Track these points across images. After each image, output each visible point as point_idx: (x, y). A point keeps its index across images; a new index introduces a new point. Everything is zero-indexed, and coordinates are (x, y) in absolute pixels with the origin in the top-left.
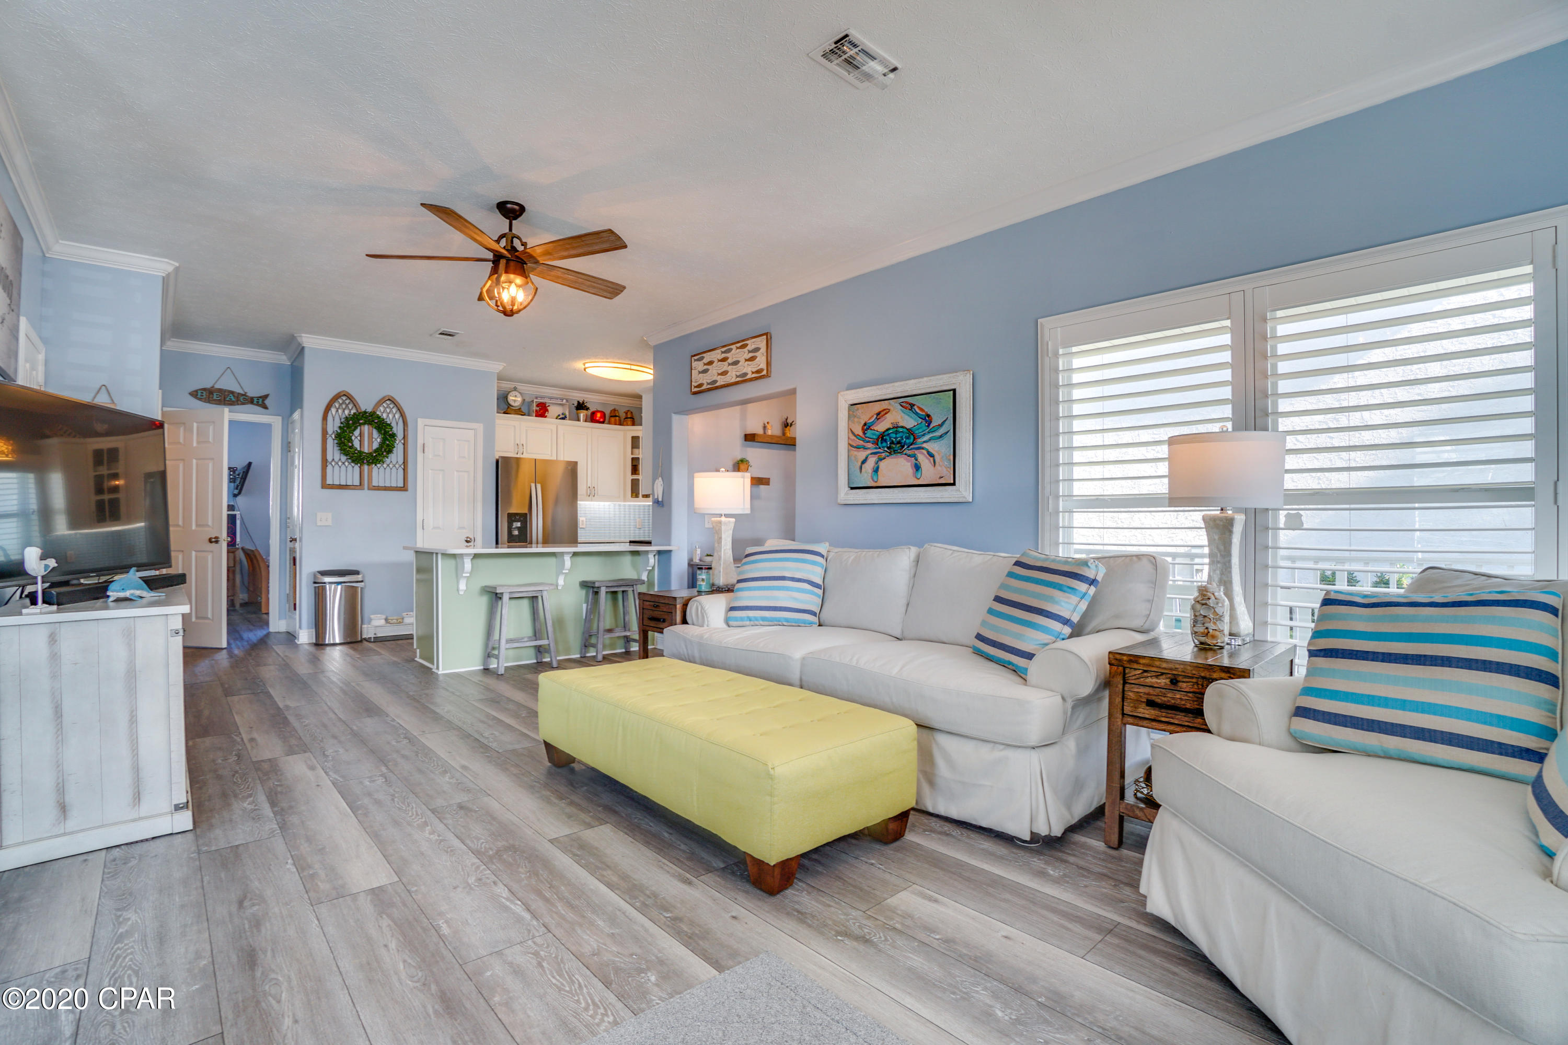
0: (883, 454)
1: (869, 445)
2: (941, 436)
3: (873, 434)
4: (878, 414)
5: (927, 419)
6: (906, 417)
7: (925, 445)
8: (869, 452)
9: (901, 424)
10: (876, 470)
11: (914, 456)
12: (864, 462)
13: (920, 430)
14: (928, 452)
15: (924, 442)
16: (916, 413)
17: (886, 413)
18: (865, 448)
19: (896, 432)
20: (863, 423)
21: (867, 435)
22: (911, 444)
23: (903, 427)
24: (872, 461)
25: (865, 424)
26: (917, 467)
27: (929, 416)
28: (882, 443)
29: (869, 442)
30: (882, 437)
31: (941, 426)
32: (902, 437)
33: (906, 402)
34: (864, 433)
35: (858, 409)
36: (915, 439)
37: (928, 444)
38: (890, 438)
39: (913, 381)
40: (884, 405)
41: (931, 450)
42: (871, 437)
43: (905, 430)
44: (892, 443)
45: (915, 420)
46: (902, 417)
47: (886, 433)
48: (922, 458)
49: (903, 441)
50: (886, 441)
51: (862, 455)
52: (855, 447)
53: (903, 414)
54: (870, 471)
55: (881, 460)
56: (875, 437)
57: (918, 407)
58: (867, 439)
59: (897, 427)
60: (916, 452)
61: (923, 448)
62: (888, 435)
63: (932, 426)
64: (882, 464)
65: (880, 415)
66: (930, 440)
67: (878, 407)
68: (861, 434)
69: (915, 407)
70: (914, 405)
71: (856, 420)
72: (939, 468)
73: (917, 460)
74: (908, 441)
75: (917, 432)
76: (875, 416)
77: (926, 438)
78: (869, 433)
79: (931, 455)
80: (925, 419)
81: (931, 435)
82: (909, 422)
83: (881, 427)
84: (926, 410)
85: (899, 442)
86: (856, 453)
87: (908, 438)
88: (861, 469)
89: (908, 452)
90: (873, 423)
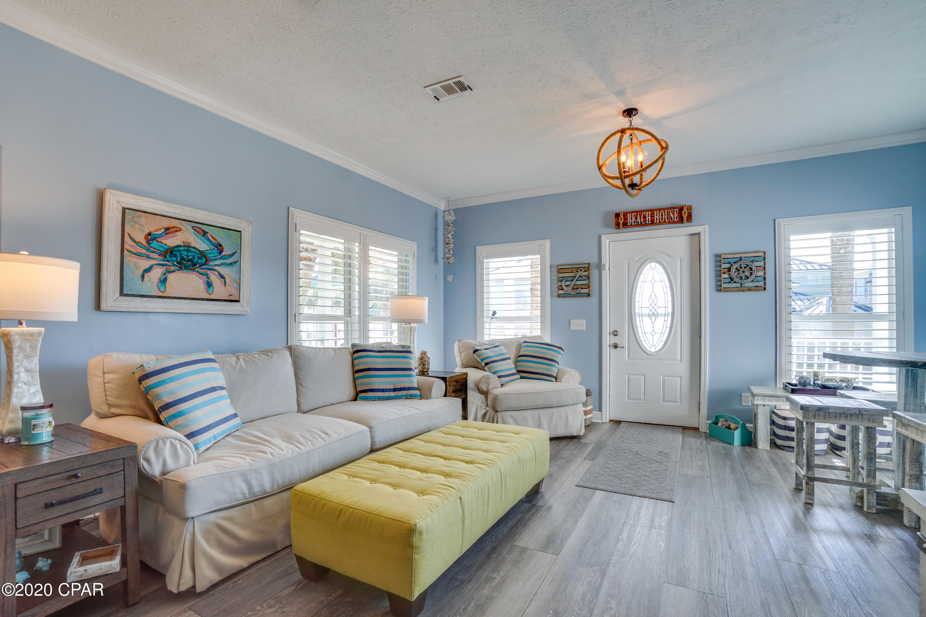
0: (173, 268)
1: (155, 256)
2: (231, 264)
3: (161, 247)
4: (167, 229)
5: (220, 248)
6: (199, 240)
7: (216, 268)
8: (155, 262)
9: (193, 245)
10: (164, 281)
11: (207, 275)
12: (147, 271)
13: (213, 255)
14: (219, 274)
15: (216, 265)
16: (209, 240)
17: (176, 231)
18: (148, 257)
19: (188, 251)
20: (147, 232)
21: (152, 245)
22: (204, 265)
23: (195, 248)
24: (157, 272)
25: (150, 234)
26: (209, 285)
27: (220, 245)
28: (170, 257)
29: (155, 252)
30: (171, 252)
31: (231, 256)
32: (194, 256)
33: (201, 229)
34: (148, 242)
35: (140, 216)
36: (207, 261)
37: (220, 267)
38: (181, 254)
39: (202, 212)
41: (221, 273)
42: (158, 248)
43: (197, 251)
44: (183, 259)
45: (208, 245)
46: (194, 239)
47: (176, 249)
48: (214, 278)
49: (195, 260)
50: (175, 256)
51: (145, 264)
52: (135, 254)
53: (195, 237)
54: (156, 281)
55: (170, 272)
56: (162, 249)
57: (211, 235)
58: (152, 249)
59: (189, 247)
60: (208, 272)
61: (215, 270)
62: (179, 251)
63: (223, 254)
65: (168, 230)
66: (221, 265)
67: (167, 223)
68: (144, 242)
69: (208, 235)
70: (207, 233)
71: (137, 226)
72: (229, 288)
73: (209, 279)
74: (200, 261)
75: (209, 255)
76: (163, 230)
77: (218, 262)
78: (154, 244)
79: (223, 277)
80: (217, 247)
81: (222, 261)
82: (202, 245)
83: (171, 242)
84: (218, 241)
85: (189, 261)
86: (135, 260)
87: (199, 258)
88: (143, 277)
89: (200, 271)
90: (160, 236)
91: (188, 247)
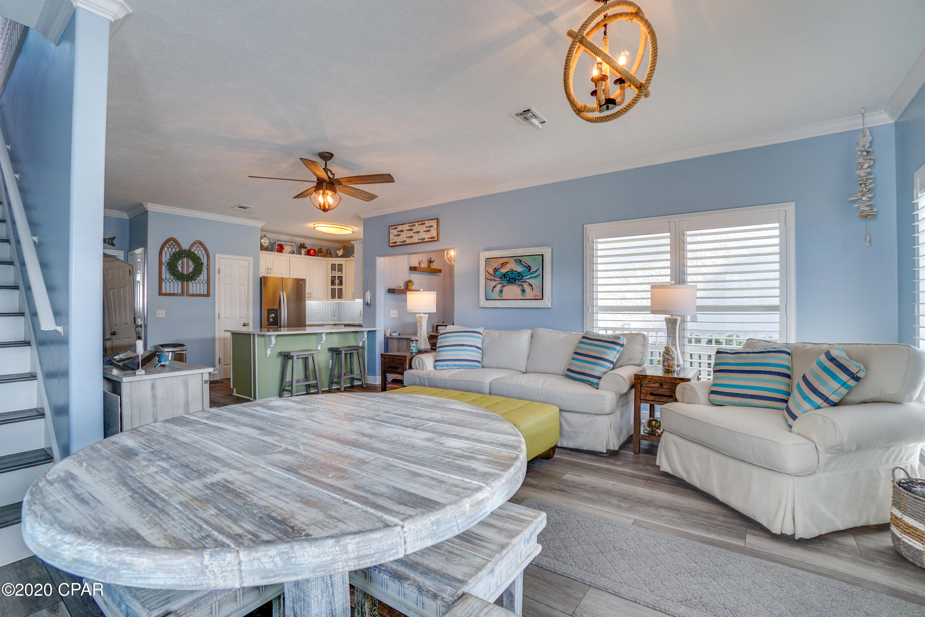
0: (505, 284)
1: (497, 279)
2: (536, 277)
4: (502, 264)
5: (529, 268)
7: (527, 280)
8: (497, 282)
9: (515, 269)
10: (501, 291)
11: (522, 286)
12: (494, 287)
13: (525, 273)
14: (529, 284)
16: (523, 265)
17: (507, 264)
18: (495, 280)
19: (512, 274)
22: (520, 280)
23: (516, 271)
24: (498, 287)
25: (495, 269)
26: (523, 291)
27: (529, 267)
28: (504, 278)
30: (504, 275)
31: (536, 271)
32: (515, 276)
33: (518, 260)
34: (495, 273)
35: (492, 261)
36: (522, 277)
37: (529, 280)
38: (509, 276)
40: (506, 260)
41: (530, 283)
43: (517, 273)
44: (510, 278)
45: (523, 268)
47: (506, 274)
48: (526, 286)
49: (516, 278)
50: (506, 277)
51: (493, 284)
52: (490, 280)
54: (498, 291)
55: (504, 286)
56: (500, 275)
57: (524, 262)
58: (496, 276)
60: (523, 283)
61: (526, 282)
62: (508, 274)
63: (531, 271)
64: (504, 289)
65: (503, 265)
66: (530, 278)
67: (502, 261)
68: (493, 273)
70: (522, 261)
71: (491, 266)
74: (518, 278)
75: (523, 274)
77: (528, 277)
78: (497, 273)
79: (531, 285)
80: (527, 268)
81: (531, 276)
82: (519, 269)
83: (504, 270)
84: (528, 264)
85: (513, 278)
87: (518, 276)
88: (493, 290)
89: (519, 283)
90: (499, 268)
91: (512, 271)
